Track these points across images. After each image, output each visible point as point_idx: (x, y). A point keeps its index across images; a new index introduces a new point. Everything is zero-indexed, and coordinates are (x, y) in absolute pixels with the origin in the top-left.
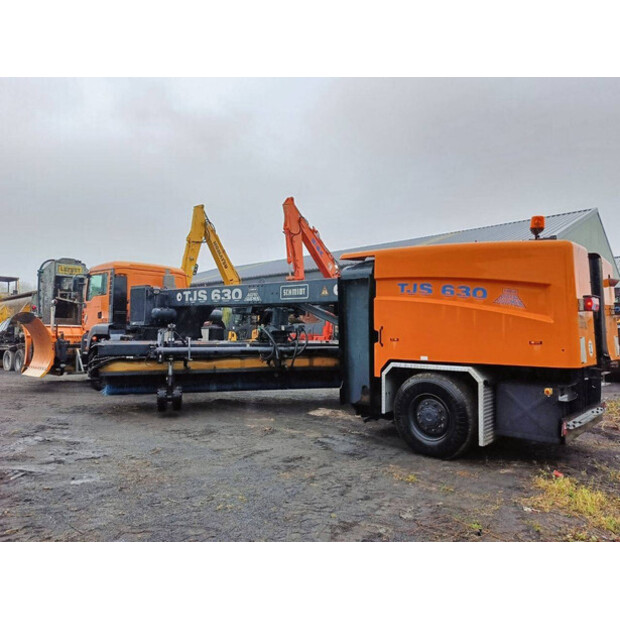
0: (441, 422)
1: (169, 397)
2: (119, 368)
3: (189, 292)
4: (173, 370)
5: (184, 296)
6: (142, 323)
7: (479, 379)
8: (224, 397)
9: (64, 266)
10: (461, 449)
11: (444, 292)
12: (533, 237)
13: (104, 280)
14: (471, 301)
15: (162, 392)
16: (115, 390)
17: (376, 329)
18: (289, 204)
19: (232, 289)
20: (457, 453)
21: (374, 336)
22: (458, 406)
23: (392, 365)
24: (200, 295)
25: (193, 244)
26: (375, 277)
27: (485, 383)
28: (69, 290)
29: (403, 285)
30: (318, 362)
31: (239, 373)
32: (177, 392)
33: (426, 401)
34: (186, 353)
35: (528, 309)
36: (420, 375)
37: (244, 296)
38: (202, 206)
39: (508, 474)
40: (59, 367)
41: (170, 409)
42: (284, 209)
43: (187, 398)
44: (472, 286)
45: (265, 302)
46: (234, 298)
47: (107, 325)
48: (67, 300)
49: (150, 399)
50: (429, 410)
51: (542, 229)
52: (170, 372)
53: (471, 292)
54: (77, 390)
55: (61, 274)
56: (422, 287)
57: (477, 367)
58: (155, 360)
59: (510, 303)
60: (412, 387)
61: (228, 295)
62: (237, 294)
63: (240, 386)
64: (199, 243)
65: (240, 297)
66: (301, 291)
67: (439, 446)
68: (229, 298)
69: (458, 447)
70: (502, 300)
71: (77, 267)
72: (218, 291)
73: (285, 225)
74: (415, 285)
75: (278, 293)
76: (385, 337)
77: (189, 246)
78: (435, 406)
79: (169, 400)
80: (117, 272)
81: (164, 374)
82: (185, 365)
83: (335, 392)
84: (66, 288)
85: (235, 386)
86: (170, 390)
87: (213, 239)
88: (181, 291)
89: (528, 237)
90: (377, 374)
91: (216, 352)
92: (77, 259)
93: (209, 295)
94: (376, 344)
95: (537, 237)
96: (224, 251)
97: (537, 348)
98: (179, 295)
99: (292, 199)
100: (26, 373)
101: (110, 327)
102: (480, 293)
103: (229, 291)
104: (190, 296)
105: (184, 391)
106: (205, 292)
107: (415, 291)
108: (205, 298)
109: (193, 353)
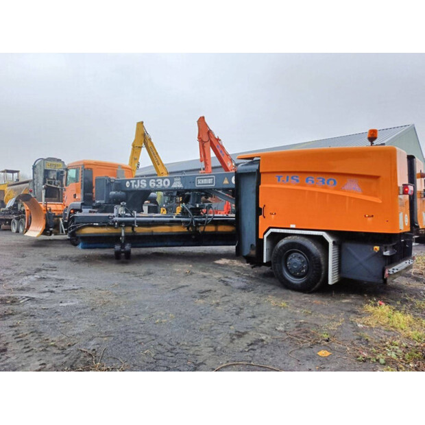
0: (303, 268)
1: (122, 250)
2: (89, 231)
3: (135, 181)
4: (125, 233)
5: (131, 184)
6: (103, 202)
7: (330, 240)
8: (159, 251)
9: (49, 162)
10: (316, 286)
11: (307, 181)
12: (370, 143)
13: (77, 173)
14: (326, 188)
15: (118, 247)
16: (86, 246)
17: (260, 206)
18: (202, 121)
19: (163, 179)
20: (313, 289)
21: (259, 211)
22: (315, 258)
23: (271, 230)
24: (142, 183)
25: (136, 149)
26: (261, 171)
27: (334, 243)
28: (54, 179)
29: (279, 177)
30: (221, 229)
31: (169, 235)
32: (127, 247)
33: (294, 255)
34: (133, 222)
35: (364, 194)
36: (289, 237)
37: (171, 184)
38: (142, 123)
39: (348, 303)
40: (49, 230)
41: (123, 258)
42: (198, 124)
43: (134, 251)
44: (326, 178)
45: (186, 188)
46: (164, 185)
47: (80, 203)
48: (53, 186)
49: (109, 252)
50: (296, 260)
51: (375, 138)
52: (123, 235)
53: (326, 182)
54: (61, 245)
55: (48, 168)
56: (292, 178)
57: (329, 232)
58: (113, 226)
59: (353, 189)
60: (284, 246)
61: (160, 183)
62: (166, 183)
63: (169, 244)
64: (140, 147)
65: (169, 184)
66: (210, 181)
67: (302, 284)
68: (161, 185)
69: (315, 285)
70: (346, 187)
71: (59, 163)
72: (154, 180)
73: (199, 135)
74: (288, 177)
75: (194, 182)
76: (266, 212)
77: (133, 149)
78: (300, 258)
79: (123, 252)
80: (86, 167)
81: (119, 236)
82: (133, 229)
83: (232, 248)
84: (52, 177)
85: (166, 243)
86: (123, 246)
87: (149, 145)
89: (366, 144)
90: (261, 237)
91: (153, 221)
92: (58, 158)
93: (148, 183)
94: (260, 217)
95: (372, 144)
96: (157, 153)
97: (370, 219)
98: (128, 182)
99: (203, 118)
100: (27, 234)
101: (82, 204)
102: (332, 182)
103: (161, 180)
105: (132, 247)
106: (145, 181)
107: (287, 180)
108: (145, 185)
109: (138, 222)
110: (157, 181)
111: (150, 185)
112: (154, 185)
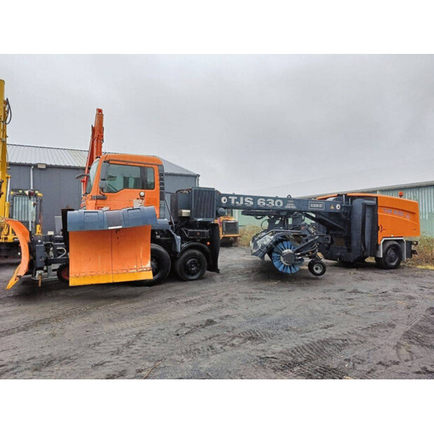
37: (284, 205)
46: (276, 205)
62: (279, 203)
65: (281, 205)
68: (273, 205)
72: (264, 200)
88: (227, 196)
103: (273, 201)
104: (236, 200)
108: (252, 203)
110: (268, 200)
111: (259, 203)
112: (264, 204)
